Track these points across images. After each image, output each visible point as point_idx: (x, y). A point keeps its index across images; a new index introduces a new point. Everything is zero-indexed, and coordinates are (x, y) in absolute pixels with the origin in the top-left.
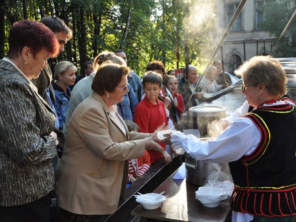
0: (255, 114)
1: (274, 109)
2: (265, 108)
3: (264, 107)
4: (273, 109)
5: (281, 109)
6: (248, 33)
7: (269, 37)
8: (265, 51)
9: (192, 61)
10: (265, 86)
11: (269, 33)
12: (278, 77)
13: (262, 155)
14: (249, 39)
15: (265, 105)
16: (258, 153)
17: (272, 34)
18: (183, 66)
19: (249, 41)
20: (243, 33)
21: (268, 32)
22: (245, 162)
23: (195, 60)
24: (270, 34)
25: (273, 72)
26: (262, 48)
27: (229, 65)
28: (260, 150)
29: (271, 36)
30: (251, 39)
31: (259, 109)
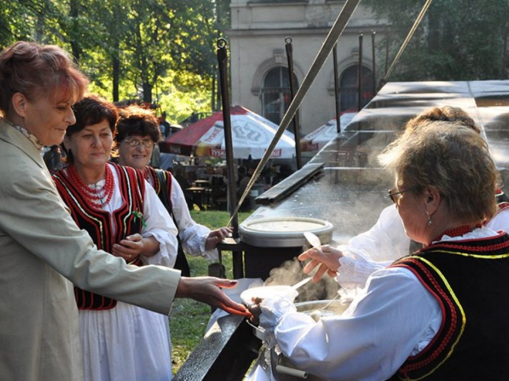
0: (422, 259)
1: (470, 248)
2: (447, 246)
3: (446, 243)
4: (465, 248)
5: (485, 249)
6: (315, 8)
7: (373, 22)
8: (360, 59)
9: (155, 79)
10: (438, 194)
11: (373, 11)
12: (470, 174)
13: (445, 359)
14: (317, 25)
15: (446, 238)
16: (436, 353)
17: (380, 13)
18: (130, 96)
19: (317, 31)
20: (302, 8)
21: (370, 9)
22: (406, 374)
23: (163, 76)
24: (375, 13)
25: (459, 160)
26: (354, 51)
27: (265, 95)
28: (441, 345)
29: (378, 18)
30: (323, 25)
31: (432, 247)
